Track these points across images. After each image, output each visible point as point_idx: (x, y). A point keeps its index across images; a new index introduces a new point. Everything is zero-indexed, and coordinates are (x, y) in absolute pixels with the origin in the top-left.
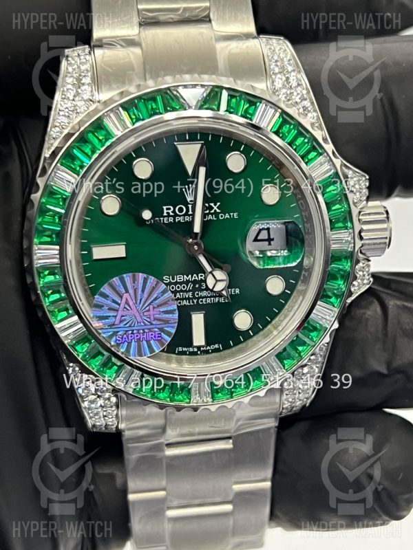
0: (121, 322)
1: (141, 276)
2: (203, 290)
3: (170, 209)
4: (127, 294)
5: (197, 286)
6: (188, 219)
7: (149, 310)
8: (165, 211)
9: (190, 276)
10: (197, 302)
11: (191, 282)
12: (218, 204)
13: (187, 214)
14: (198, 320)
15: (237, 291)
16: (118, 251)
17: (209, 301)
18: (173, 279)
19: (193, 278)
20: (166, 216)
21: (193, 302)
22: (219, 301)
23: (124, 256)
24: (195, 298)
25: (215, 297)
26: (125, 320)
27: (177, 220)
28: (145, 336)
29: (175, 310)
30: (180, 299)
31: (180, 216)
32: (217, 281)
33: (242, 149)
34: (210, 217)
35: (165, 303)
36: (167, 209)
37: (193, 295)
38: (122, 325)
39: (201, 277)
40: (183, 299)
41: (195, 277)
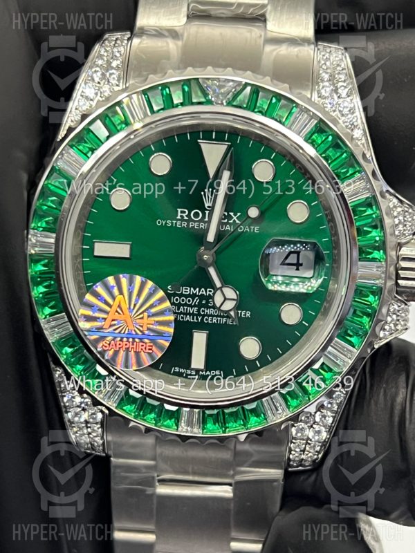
0: (111, 326)
1: (138, 279)
2: (210, 307)
3: (185, 212)
4: (122, 296)
5: (204, 302)
6: (202, 226)
7: (142, 318)
8: (179, 214)
9: (197, 289)
10: (202, 320)
11: (198, 296)
12: (239, 214)
13: (202, 220)
14: (200, 340)
15: (248, 314)
16: (122, 250)
17: (215, 320)
18: (179, 290)
19: (201, 293)
20: (179, 220)
21: (197, 319)
22: (226, 322)
23: (128, 256)
25: (223, 317)
26: (114, 325)
27: (191, 226)
28: (135, 346)
29: (170, 323)
30: (184, 314)
31: (195, 221)
32: (225, 299)
33: (272, 157)
34: (228, 228)
35: (161, 313)
36: (182, 212)
37: (198, 311)
38: (111, 329)
39: (209, 292)
41: (203, 292)
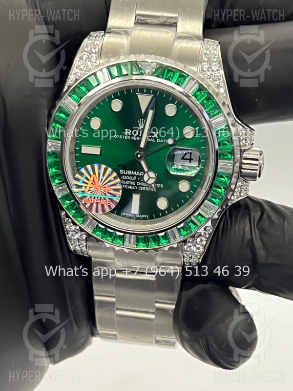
0: (89, 191)
1: (103, 166)
2: (142, 182)
4: (95, 175)
7: (105, 187)
9: (135, 172)
10: (138, 188)
11: (136, 176)
14: (136, 198)
15: (162, 186)
16: (96, 150)
17: (144, 188)
18: (125, 172)
21: (135, 188)
22: (150, 190)
23: (99, 154)
24: (136, 185)
25: (148, 187)
26: (91, 190)
28: (101, 202)
29: (120, 189)
32: (150, 178)
33: (176, 103)
35: (115, 185)
37: (136, 183)
38: (89, 192)
39: (141, 174)
40: (129, 185)
41: (138, 173)
